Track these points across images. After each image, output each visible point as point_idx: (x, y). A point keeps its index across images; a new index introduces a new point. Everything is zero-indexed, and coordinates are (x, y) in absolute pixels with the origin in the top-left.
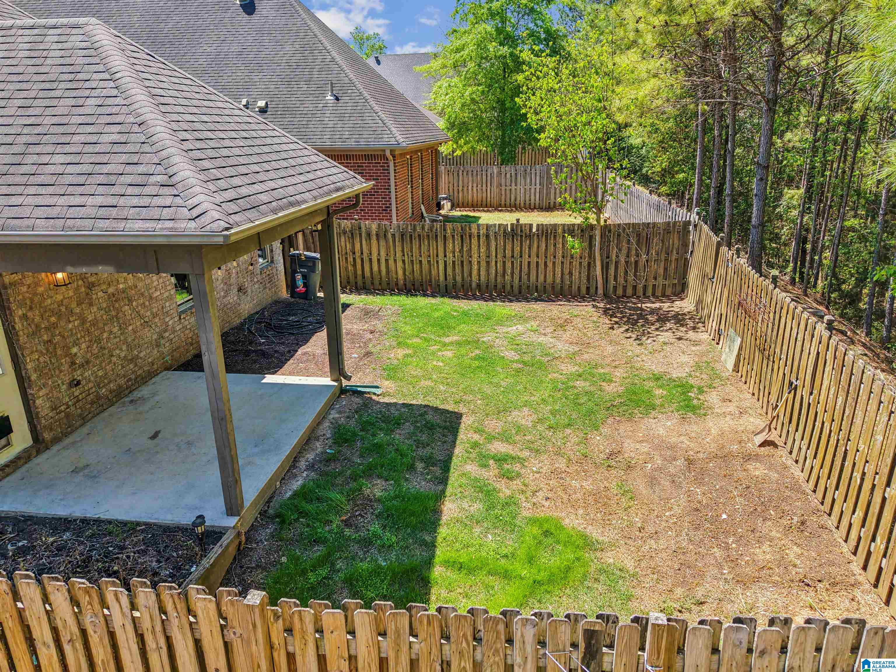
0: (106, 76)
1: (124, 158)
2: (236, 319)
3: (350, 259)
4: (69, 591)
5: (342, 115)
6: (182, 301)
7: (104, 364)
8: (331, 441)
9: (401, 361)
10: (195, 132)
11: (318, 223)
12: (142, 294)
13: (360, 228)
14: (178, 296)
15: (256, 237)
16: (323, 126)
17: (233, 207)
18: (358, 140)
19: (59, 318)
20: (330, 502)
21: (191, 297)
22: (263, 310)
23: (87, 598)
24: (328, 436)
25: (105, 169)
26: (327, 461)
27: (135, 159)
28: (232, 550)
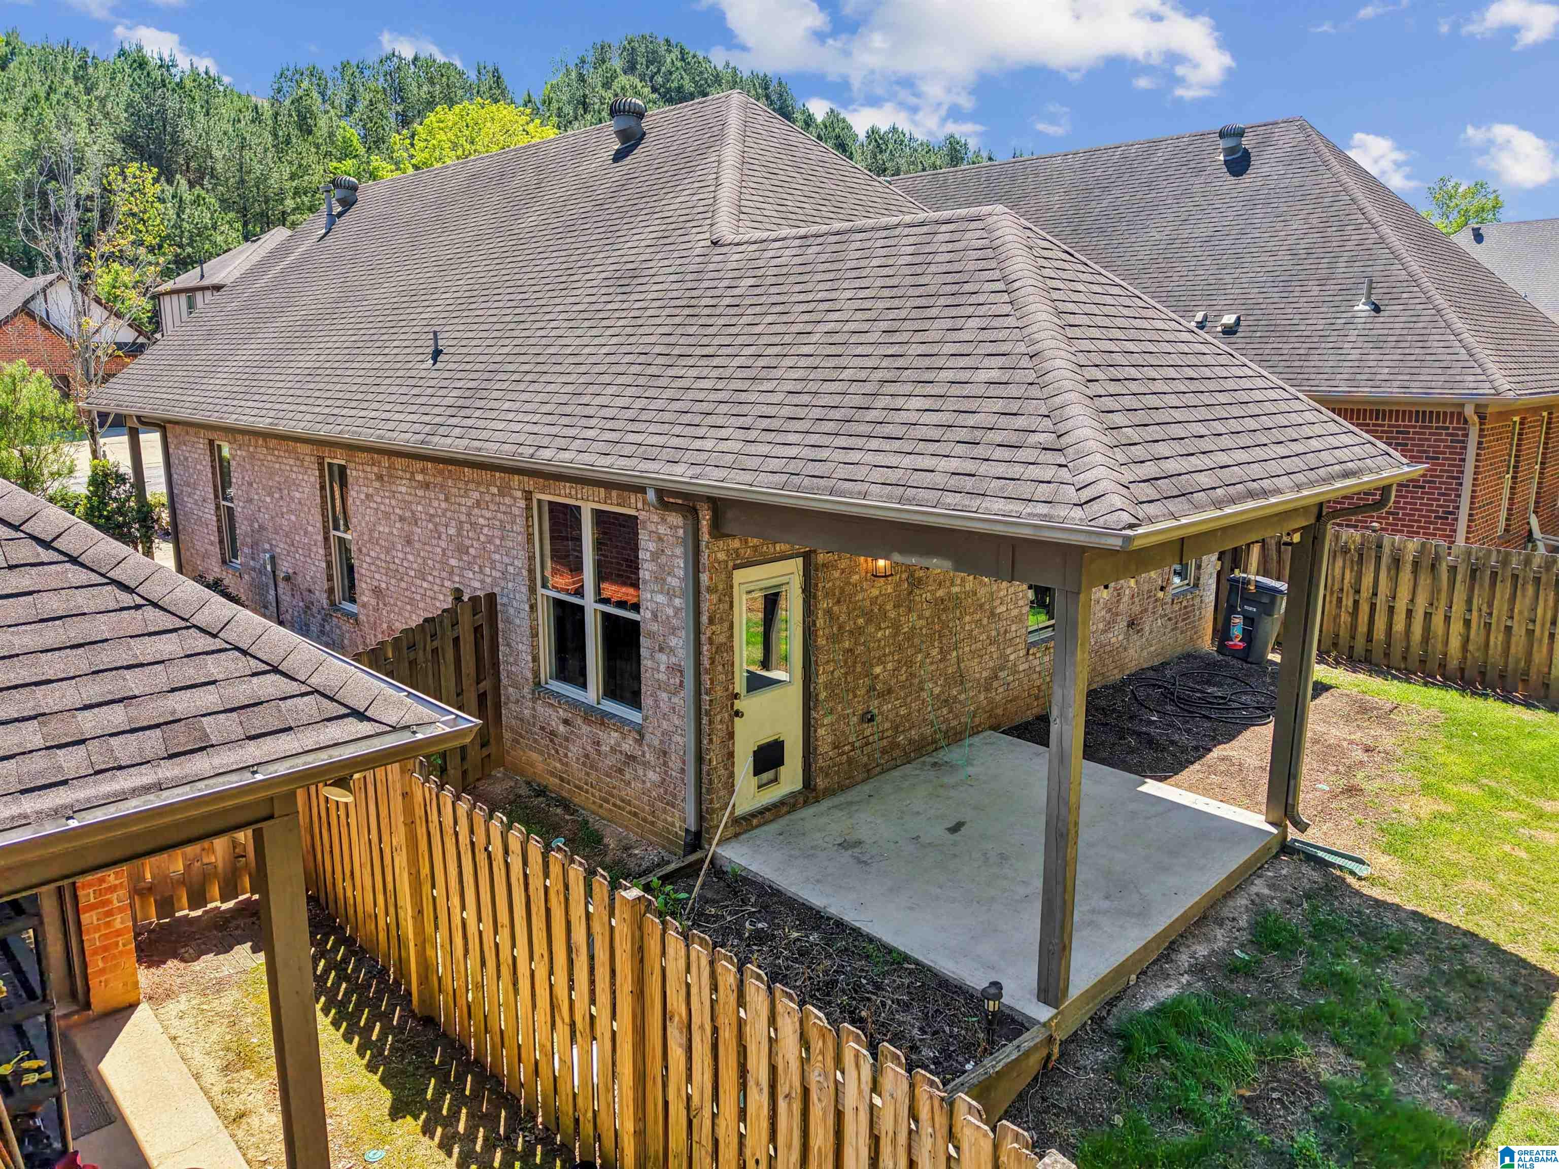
0: (1000, 286)
1: (999, 406)
2: (1116, 671)
3: (1348, 602)
4: (801, 1021)
5: (1381, 338)
6: (1036, 627)
7: (909, 699)
8: (1244, 936)
9: (1425, 823)
10: (1111, 369)
11: (1295, 531)
12: (981, 606)
13: (1380, 546)
14: (1031, 617)
15: (1178, 546)
16: (1339, 358)
17: (1148, 491)
18: (1407, 384)
19: (869, 621)
20: (1223, 1050)
21: (1052, 622)
22: (1163, 665)
23: (820, 1043)
24: (1243, 923)
25: (971, 420)
26: (1231, 971)
27: (1014, 407)
28: (1034, 1062)
